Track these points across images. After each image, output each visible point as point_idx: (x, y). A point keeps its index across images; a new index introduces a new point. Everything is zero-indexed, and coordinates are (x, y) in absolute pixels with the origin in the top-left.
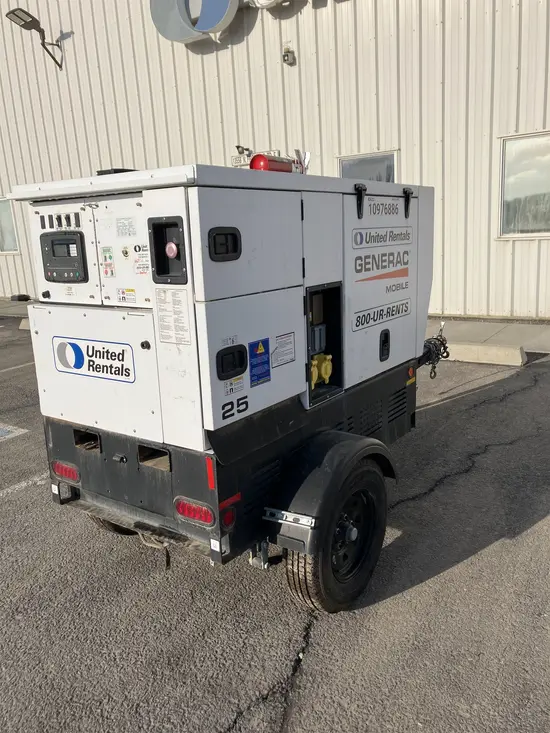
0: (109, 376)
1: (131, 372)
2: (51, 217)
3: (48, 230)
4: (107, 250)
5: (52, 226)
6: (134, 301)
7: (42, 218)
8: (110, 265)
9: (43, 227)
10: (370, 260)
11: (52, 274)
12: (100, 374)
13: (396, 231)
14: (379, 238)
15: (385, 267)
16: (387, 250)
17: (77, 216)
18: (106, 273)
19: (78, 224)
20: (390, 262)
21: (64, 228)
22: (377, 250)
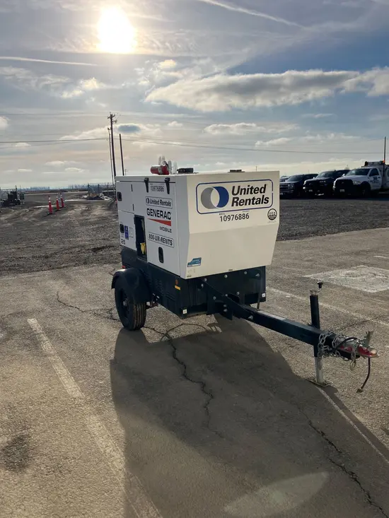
13: (164, 200)
14: (156, 202)
16: (160, 209)
22: (156, 208)
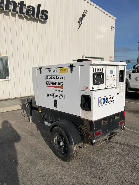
0: (110, 103)
1: (114, 100)
2: (96, 69)
3: (95, 72)
4: (108, 76)
5: (96, 71)
6: (112, 86)
7: (94, 69)
8: (108, 79)
9: (94, 71)
10: (50, 82)
11: (96, 83)
12: (109, 103)
15: (54, 85)
17: (102, 69)
18: (107, 81)
19: (102, 71)
20: (56, 84)
21: (99, 72)
